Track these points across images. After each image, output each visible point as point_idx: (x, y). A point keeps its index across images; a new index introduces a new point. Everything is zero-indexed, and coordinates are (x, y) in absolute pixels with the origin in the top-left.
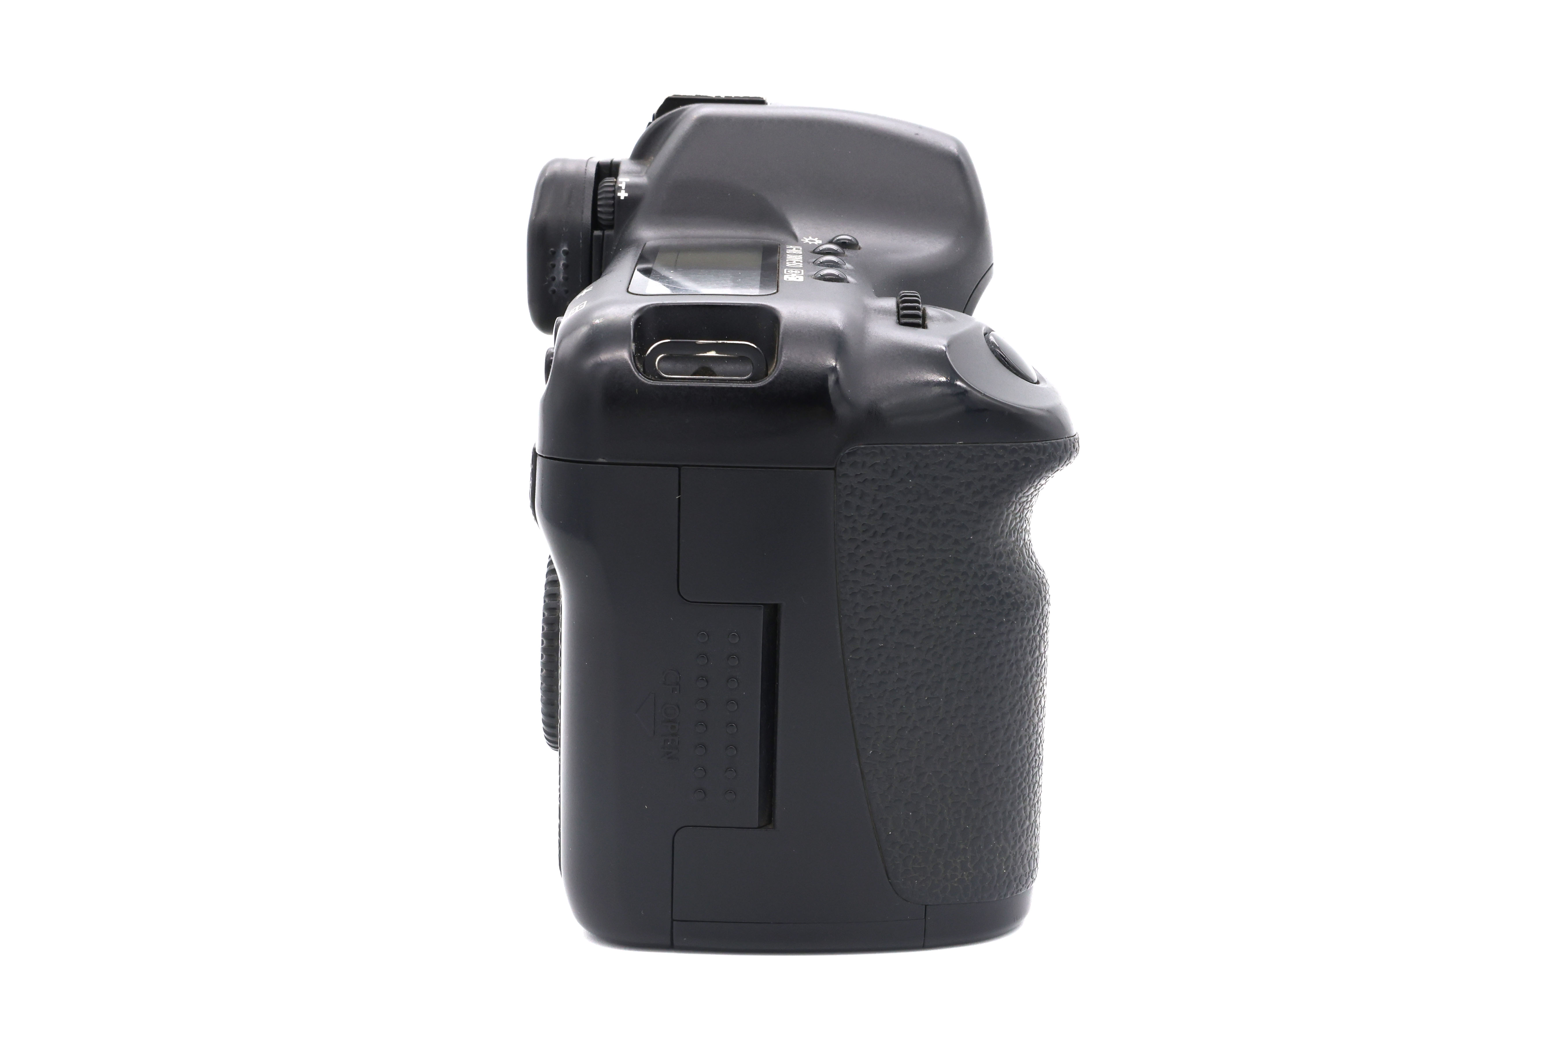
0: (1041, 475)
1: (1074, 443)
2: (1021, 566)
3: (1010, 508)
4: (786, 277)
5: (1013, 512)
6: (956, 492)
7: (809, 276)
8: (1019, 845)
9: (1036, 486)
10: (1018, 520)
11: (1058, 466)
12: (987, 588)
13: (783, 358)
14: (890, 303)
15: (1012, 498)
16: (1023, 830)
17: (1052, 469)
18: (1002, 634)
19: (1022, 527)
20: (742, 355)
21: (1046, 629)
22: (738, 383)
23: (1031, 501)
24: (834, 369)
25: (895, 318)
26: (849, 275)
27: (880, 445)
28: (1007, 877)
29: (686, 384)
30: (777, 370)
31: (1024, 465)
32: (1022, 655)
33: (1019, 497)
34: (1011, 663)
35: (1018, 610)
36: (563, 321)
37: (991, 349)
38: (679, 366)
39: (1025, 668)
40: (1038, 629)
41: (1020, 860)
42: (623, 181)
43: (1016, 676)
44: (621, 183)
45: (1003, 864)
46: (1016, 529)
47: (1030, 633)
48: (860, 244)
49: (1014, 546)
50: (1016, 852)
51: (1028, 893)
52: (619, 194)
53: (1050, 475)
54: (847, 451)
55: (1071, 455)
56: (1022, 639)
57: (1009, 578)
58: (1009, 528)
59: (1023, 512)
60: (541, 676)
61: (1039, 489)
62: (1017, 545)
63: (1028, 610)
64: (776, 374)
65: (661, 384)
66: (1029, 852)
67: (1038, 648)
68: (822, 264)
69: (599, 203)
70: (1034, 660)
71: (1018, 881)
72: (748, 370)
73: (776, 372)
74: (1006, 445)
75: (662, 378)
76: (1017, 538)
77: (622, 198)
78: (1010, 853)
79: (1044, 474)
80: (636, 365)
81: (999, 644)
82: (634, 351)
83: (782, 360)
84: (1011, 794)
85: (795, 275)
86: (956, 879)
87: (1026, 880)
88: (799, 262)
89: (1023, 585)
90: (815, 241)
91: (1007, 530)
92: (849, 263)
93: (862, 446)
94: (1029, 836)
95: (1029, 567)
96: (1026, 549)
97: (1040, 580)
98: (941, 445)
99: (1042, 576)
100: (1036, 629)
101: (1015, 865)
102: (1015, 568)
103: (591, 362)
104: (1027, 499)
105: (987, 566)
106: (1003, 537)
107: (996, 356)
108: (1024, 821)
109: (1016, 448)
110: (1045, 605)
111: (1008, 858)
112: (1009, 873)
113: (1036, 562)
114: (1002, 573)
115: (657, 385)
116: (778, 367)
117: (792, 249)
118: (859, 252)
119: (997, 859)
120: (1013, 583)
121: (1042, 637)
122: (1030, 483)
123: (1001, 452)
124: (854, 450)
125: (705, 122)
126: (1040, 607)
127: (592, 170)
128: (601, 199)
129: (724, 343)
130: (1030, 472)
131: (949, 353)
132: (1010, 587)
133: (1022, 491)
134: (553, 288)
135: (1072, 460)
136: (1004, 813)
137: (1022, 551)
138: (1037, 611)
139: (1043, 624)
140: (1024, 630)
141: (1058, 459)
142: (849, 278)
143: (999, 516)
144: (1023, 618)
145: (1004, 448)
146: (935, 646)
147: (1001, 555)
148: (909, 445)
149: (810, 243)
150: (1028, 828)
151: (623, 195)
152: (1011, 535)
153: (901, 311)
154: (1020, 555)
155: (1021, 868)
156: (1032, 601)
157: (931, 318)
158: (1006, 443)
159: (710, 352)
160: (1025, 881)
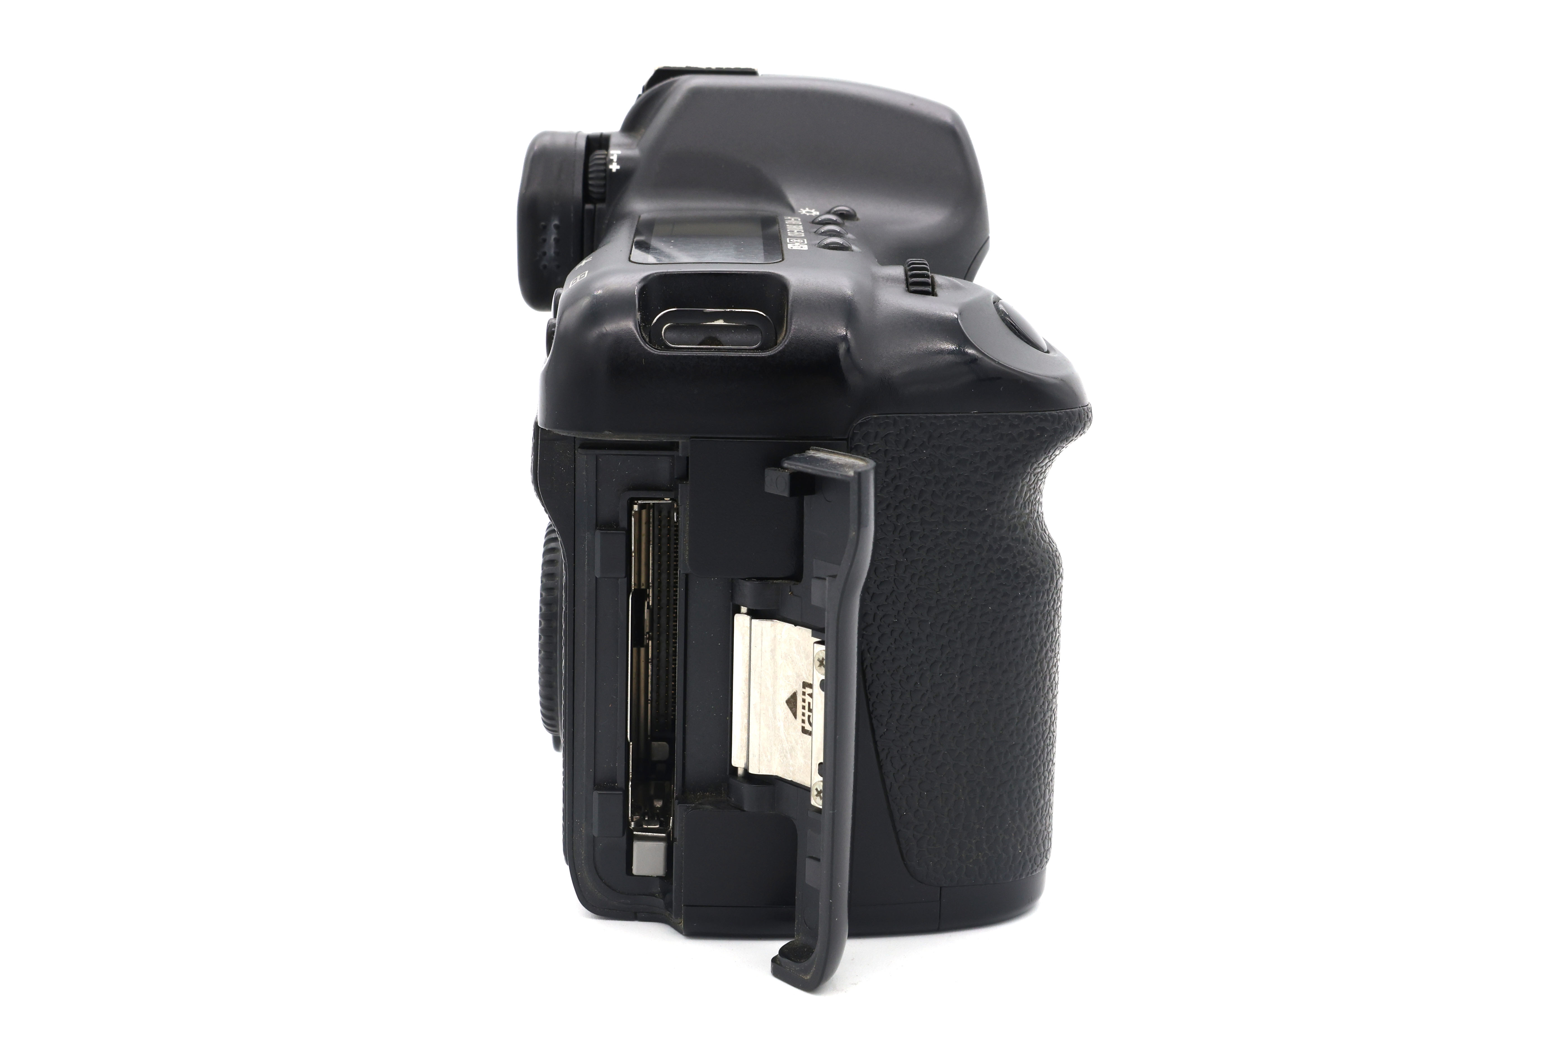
0: (1056, 445)
1: (1087, 413)
2: (1035, 539)
3: (1024, 479)
4: (789, 246)
5: (1027, 483)
6: (971, 463)
7: (812, 245)
8: (1034, 824)
9: (1051, 456)
10: (1032, 491)
11: (1073, 436)
12: (1002, 561)
13: (793, 326)
14: (898, 271)
15: (1027, 469)
16: (1038, 810)
17: (1067, 439)
18: (1018, 608)
19: (1035, 499)
20: (750, 324)
21: (1059, 603)
22: (748, 352)
23: (1045, 472)
24: (845, 338)
25: (904, 286)
26: (853, 244)
27: (893, 415)
28: (1022, 857)
29: (694, 353)
30: (787, 338)
31: (1039, 434)
32: (1037, 630)
33: (1034, 467)
34: (1026, 638)
35: (1033, 582)
36: (564, 293)
37: (1001, 317)
38: (685, 336)
39: (1041, 642)
40: (1052, 603)
41: (1035, 840)
42: (614, 153)
43: (1031, 651)
44: (613, 155)
45: (1019, 844)
46: (1031, 500)
47: (1045, 607)
48: (858, 216)
49: (1028, 519)
50: (1031, 832)
51: (1042, 873)
52: (611, 167)
53: (1064, 445)
54: (860, 421)
55: (1085, 425)
56: (1037, 614)
57: (1024, 551)
58: (1024, 500)
59: (1037, 483)
60: (539, 657)
61: (1053, 460)
62: (1032, 518)
63: (1043, 583)
64: (786, 343)
65: (668, 354)
66: (1044, 831)
67: (1052, 622)
68: (823, 234)
69: (590, 176)
70: (1049, 635)
71: (1033, 861)
72: (756, 339)
73: (786, 340)
74: (1021, 414)
75: (668, 348)
76: (1031, 510)
77: (614, 170)
78: (1026, 833)
79: (1059, 444)
80: (642, 334)
81: (1014, 618)
82: (639, 320)
83: (792, 328)
84: (1026, 773)
85: (798, 244)
86: (971, 861)
87: (1041, 860)
88: (801, 232)
89: (1038, 558)
90: (812, 213)
91: (1021, 502)
92: (851, 233)
93: (875, 416)
94: (1044, 815)
95: (1043, 540)
96: (1039, 522)
97: (1054, 554)
98: (955, 415)
99: (1055, 549)
100: (1051, 603)
101: (1031, 845)
102: (1030, 541)
103: (595, 333)
104: (1042, 470)
105: (1002, 538)
106: (1018, 509)
107: (1006, 325)
108: (1039, 800)
109: (1031, 417)
110: (1059, 579)
111: (1023, 839)
112: (1024, 853)
113: (1048, 535)
114: (1017, 546)
115: (665, 355)
116: (788, 336)
117: (790, 220)
118: (858, 222)
119: (1013, 839)
120: (1028, 556)
121: (1056, 611)
122: (1045, 453)
123: (1016, 422)
124: (867, 420)
125: (696, 94)
126: (1054, 581)
127: (582, 144)
128: (592, 172)
129: (732, 311)
130: (1045, 442)
131: (961, 321)
132: (1025, 560)
133: (1037, 461)
134: (544, 262)
135: (1086, 430)
136: (1019, 792)
137: (1035, 523)
138: (1052, 585)
139: (1057, 598)
140: (1038, 605)
141: (1073, 429)
142: (854, 247)
143: (1014, 487)
144: (1038, 592)
145: (1019, 417)
146: (949, 621)
147: (1016, 528)
148: (923, 415)
149: (808, 214)
150: (1043, 807)
151: (614, 167)
152: (1025, 506)
153: (909, 279)
154: (1034, 528)
155: (1036, 848)
156: (1047, 574)
157: (940, 286)
158: (1021, 412)
159: (718, 321)
160: (1040, 862)
